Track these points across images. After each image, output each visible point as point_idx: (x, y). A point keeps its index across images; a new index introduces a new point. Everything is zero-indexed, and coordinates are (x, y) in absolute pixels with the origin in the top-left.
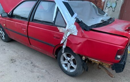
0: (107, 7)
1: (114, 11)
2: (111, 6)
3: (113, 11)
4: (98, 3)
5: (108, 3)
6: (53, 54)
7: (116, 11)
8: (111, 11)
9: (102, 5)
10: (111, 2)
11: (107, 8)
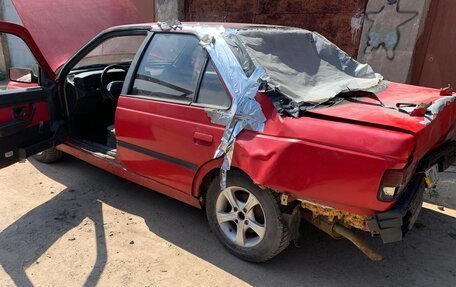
0: (369, 45)
1: (392, 59)
2: (383, 44)
3: (388, 58)
4: (339, 34)
5: (371, 34)
6: (193, 194)
7: (397, 58)
8: (384, 58)
9: (354, 39)
10: (382, 29)
11: (369, 48)
